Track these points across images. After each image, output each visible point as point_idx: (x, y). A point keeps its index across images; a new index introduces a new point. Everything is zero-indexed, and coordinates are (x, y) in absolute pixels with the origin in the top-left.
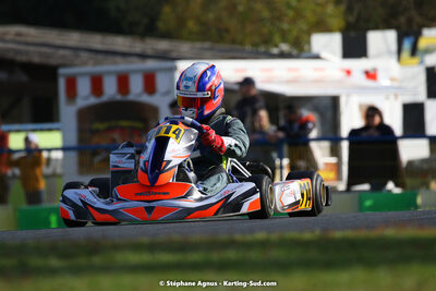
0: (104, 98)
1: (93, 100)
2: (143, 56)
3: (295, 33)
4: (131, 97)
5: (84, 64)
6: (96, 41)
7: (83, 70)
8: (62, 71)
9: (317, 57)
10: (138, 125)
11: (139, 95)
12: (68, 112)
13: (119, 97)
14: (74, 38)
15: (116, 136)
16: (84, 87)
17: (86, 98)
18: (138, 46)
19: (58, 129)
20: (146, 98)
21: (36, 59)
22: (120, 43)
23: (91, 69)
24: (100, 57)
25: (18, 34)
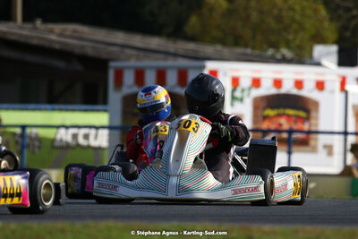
1: (136, 89)
2: (175, 55)
3: (297, 42)
5: (129, 58)
6: (138, 40)
7: (129, 65)
8: (112, 64)
9: (319, 64)
11: (175, 87)
12: (115, 98)
14: (120, 37)
16: (129, 78)
17: (130, 87)
18: (171, 46)
19: (105, 111)
20: (178, 90)
21: (90, 52)
22: (155, 42)
23: (133, 63)
24: (141, 54)
25: (75, 31)
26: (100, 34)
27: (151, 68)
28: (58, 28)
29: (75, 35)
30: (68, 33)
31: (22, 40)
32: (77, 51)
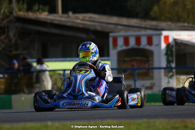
0: (130, 47)
1: (124, 48)
2: (146, 28)
4: (142, 46)
5: (120, 31)
6: (125, 21)
7: (120, 34)
8: (111, 34)
10: (144, 59)
11: (145, 46)
12: (113, 53)
13: (136, 47)
14: (115, 20)
15: (134, 63)
16: (121, 42)
17: (122, 47)
18: (144, 23)
19: (108, 60)
20: (148, 47)
21: (99, 28)
22: (134, 22)
23: (122, 33)
24: (127, 28)
25: (90, 17)
26: (104, 19)
27: (132, 36)
28: (81, 16)
29: (92, 19)
30: (86, 19)
31: (62, 23)
32: (92, 28)
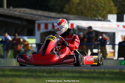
0: (48, 30)
1: (45, 30)
3: (103, 14)
6: (46, 14)
8: (37, 22)
9: (109, 21)
12: (38, 33)
13: (52, 30)
14: (40, 13)
16: (43, 27)
17: (43, 30)
18: (58, 16)
19: (34, 38)
23: (44, 21)
25: (24, 11)
27: (50, 23)
28: (18, 10)
29: (24, 12)
30: (22, 11)
